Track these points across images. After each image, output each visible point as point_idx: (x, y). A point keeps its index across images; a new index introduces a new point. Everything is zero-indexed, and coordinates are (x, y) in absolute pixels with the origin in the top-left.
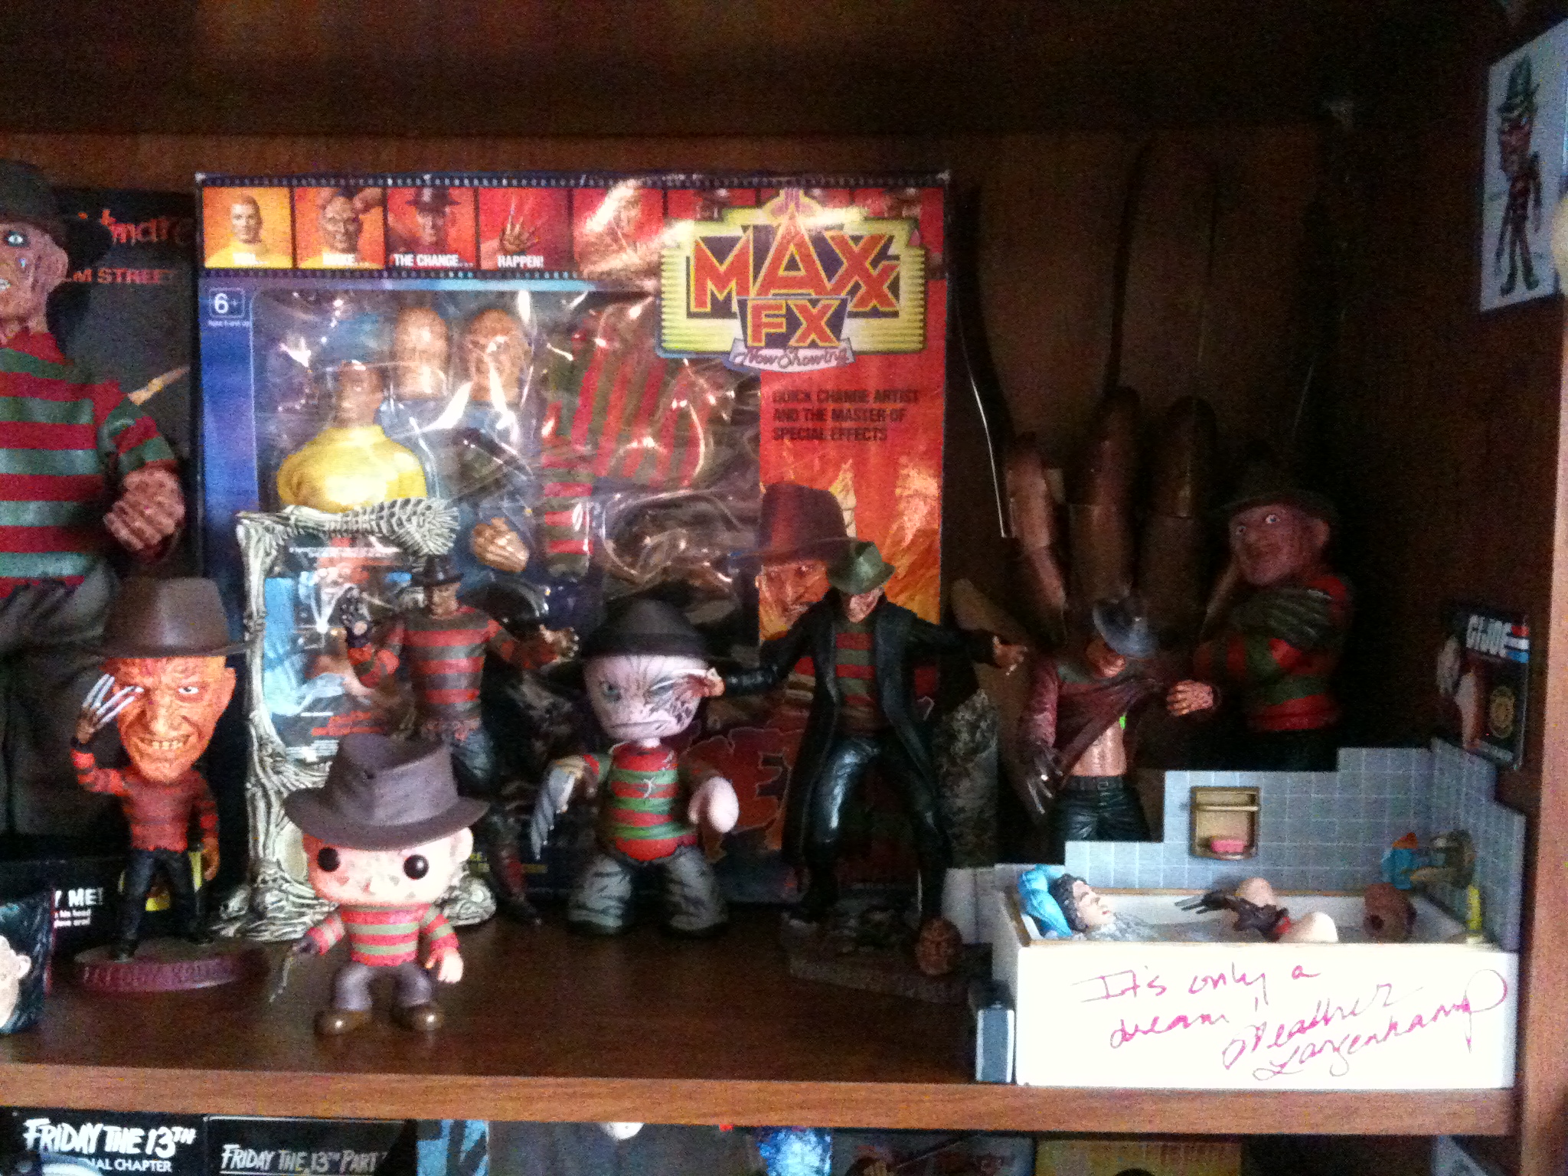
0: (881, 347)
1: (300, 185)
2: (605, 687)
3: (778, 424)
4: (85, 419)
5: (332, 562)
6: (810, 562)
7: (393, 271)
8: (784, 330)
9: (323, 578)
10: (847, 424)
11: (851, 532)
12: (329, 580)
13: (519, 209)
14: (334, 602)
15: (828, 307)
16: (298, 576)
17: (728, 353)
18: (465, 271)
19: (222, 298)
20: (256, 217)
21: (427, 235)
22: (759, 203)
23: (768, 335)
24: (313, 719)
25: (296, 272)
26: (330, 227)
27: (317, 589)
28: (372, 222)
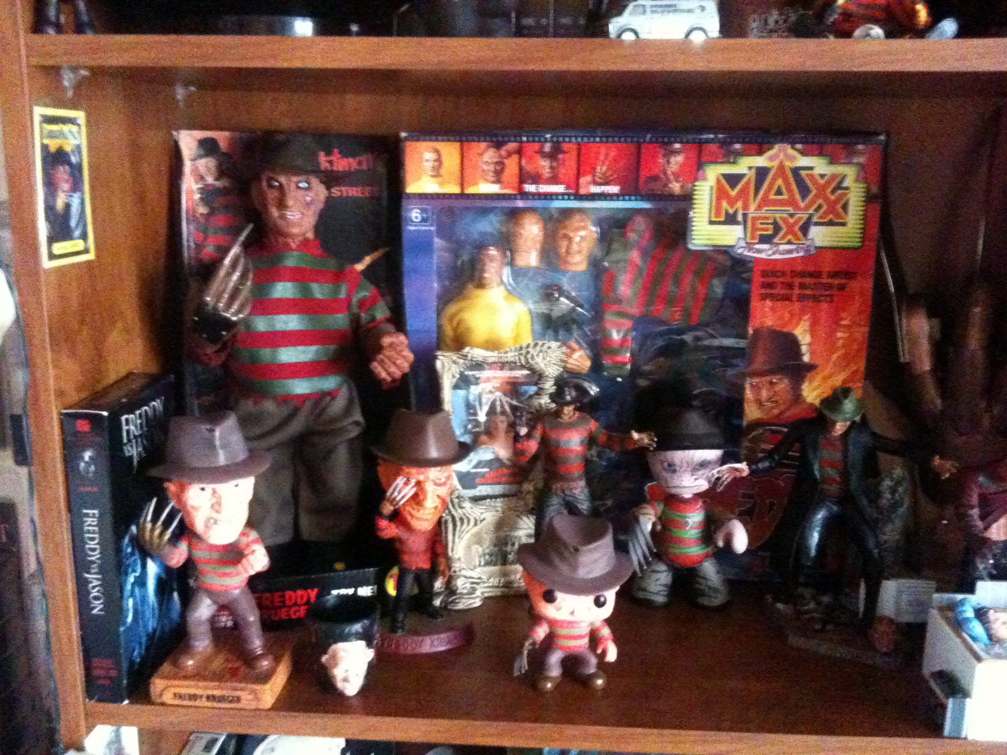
0: (835, 244)
1: (468, 141)
2: (666, 464)
3: (763, 291)
4: (343, 295)
5: (488, 380)
6: (778, 377)
7: (524, 195)
8: (770, 233)
9: (483, 389)
10: (808, 292)
11: (806, 359)
12: (487, 390)
13: (607, 155)
14: (489, 403)
15: (800, 218)
16: (469, 388)
17: (732, 247)
18: (569, 195)
19: (416, 212)
20: (439, 160)
21: (546, 172)
22: (760, 153)
23: (761, 236)
24: (476, 473)
25: (462, 196)
26: (485, 167)
27: (480, 397)
28: (512, 164)
